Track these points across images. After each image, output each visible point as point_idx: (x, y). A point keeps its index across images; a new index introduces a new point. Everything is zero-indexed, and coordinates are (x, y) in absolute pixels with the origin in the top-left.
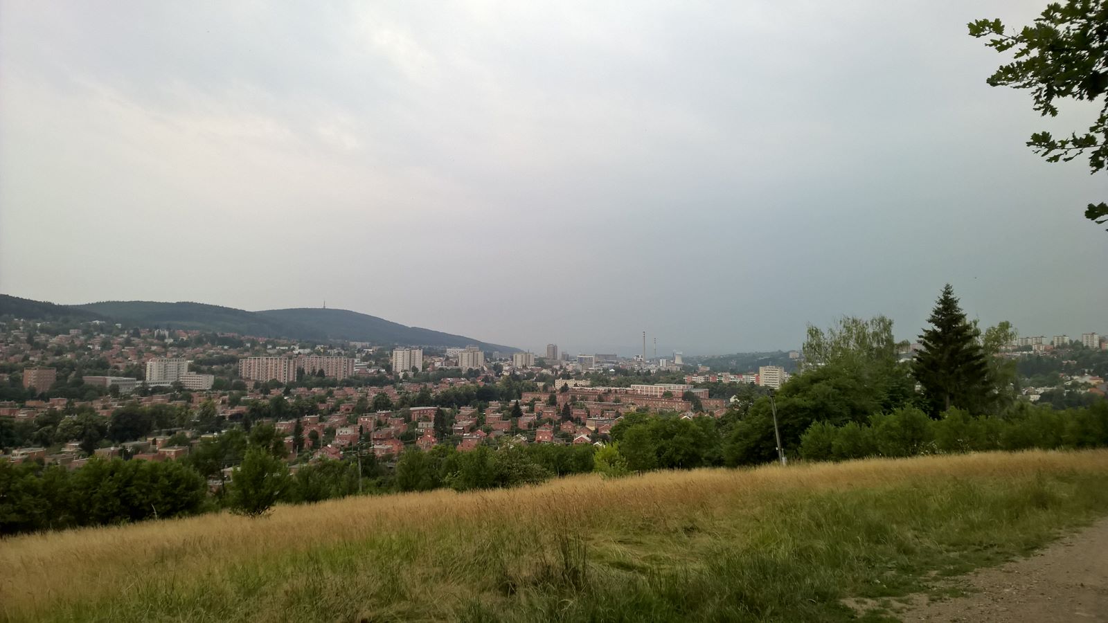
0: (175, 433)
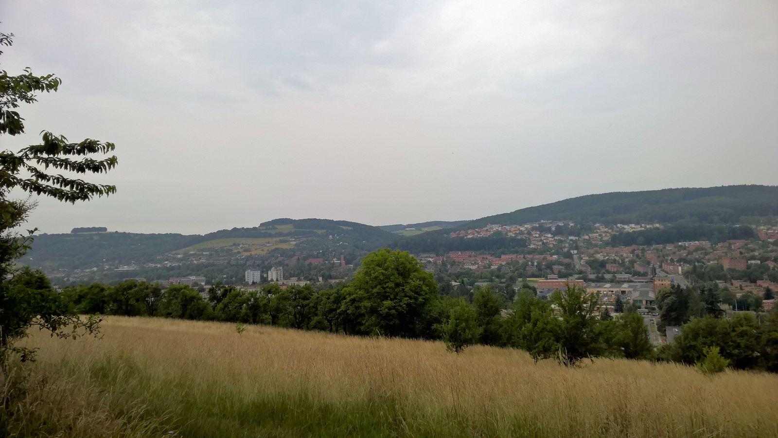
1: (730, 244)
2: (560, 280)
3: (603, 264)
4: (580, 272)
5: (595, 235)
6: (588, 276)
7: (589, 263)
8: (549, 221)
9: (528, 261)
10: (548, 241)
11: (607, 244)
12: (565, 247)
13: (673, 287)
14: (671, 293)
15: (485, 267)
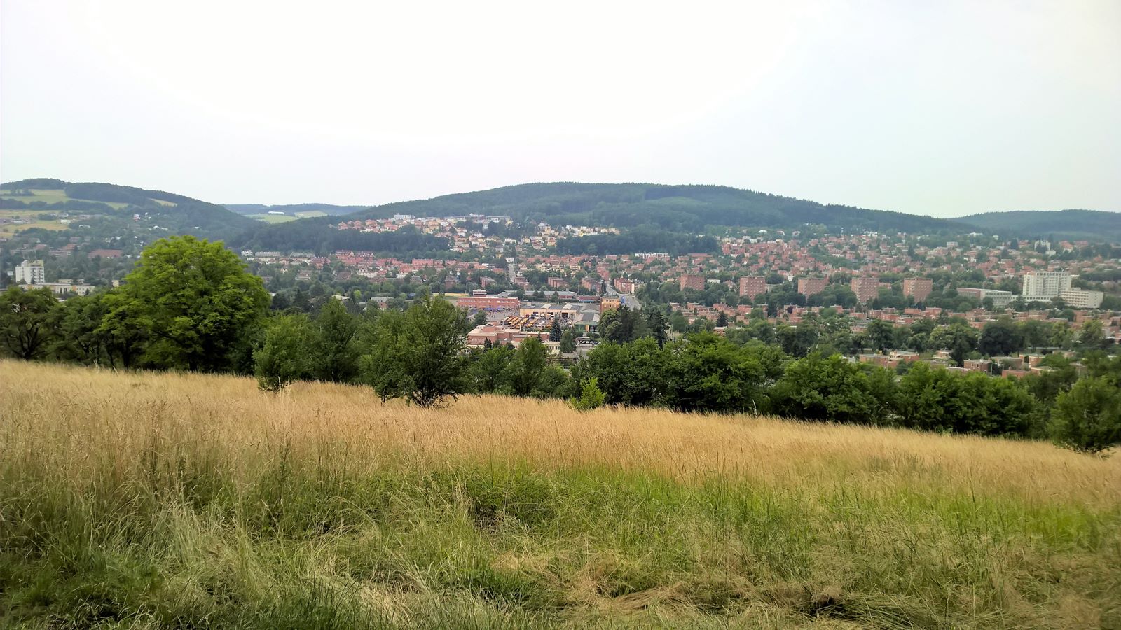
0: (1051, 352)
1: (690, 259)
2: (488, 297)
3: (544, 278)
4: (515, 287)
5: (538, 238)
6: (524, 292)
7: (526, 275)
8: (481, 216)
9: (448, 269)
10: (478, 243)
11: (551, 251)
12: (499, 253)
13: (620, 309)
14: (617, 317)
15: (388, 276)
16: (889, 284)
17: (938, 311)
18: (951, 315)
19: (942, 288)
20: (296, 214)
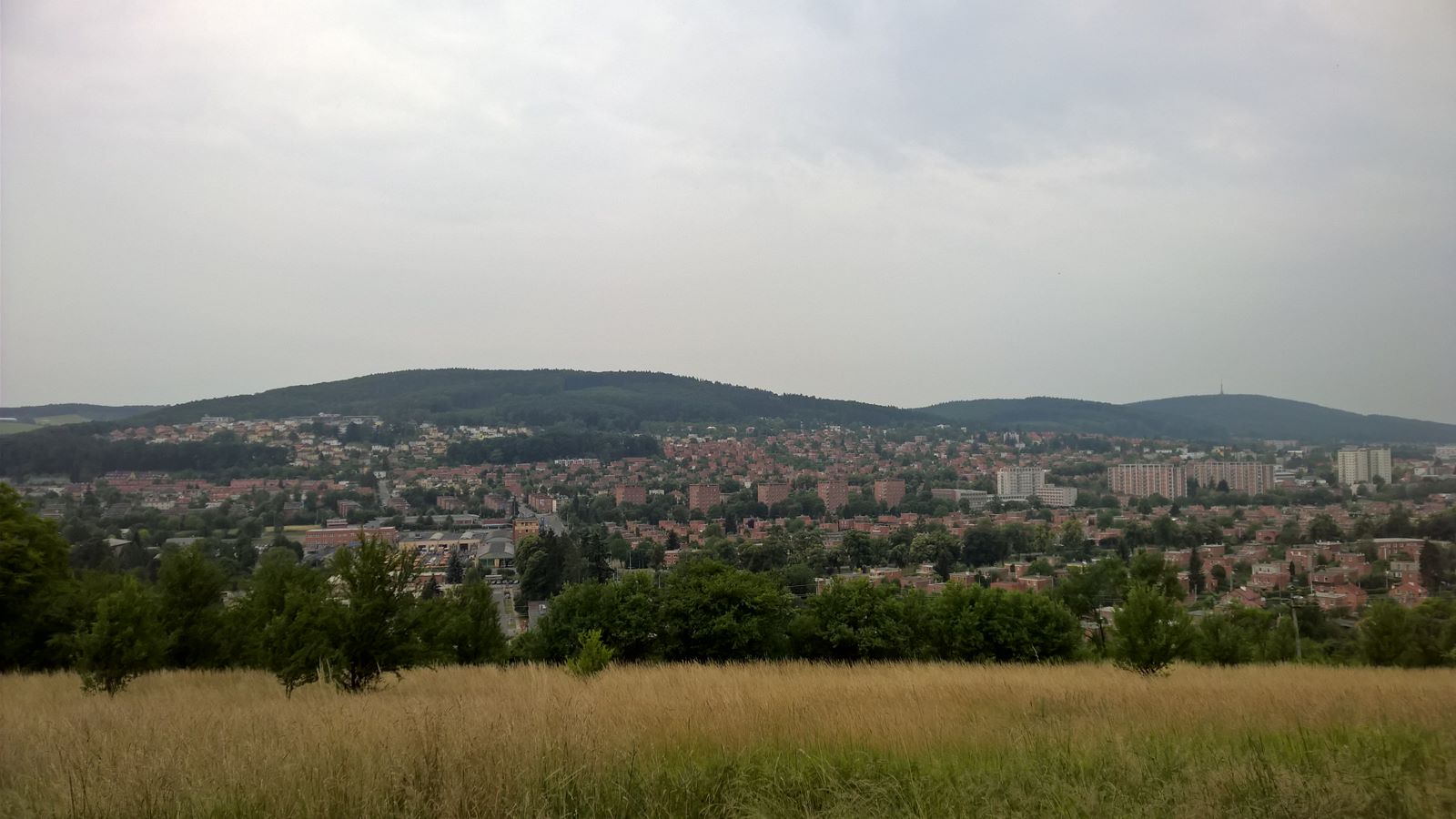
0: (1035, 559)
2: (350, 528)
3: (431, 498)
4: (390, 512)
5: (420, 443)
6: (403, 519)
7: (405, 495)
8: (336, 415)
9: (289, 492)
10: (332, 453)
11: (440, 460)
12: (363, 466)
13: (542, 533)
14: (540, 545)
15: (192, 505)
16: (858, 487)
17: (915, 517)
18: (928, 521)
19: (915, 489)
20: (37, 420)
